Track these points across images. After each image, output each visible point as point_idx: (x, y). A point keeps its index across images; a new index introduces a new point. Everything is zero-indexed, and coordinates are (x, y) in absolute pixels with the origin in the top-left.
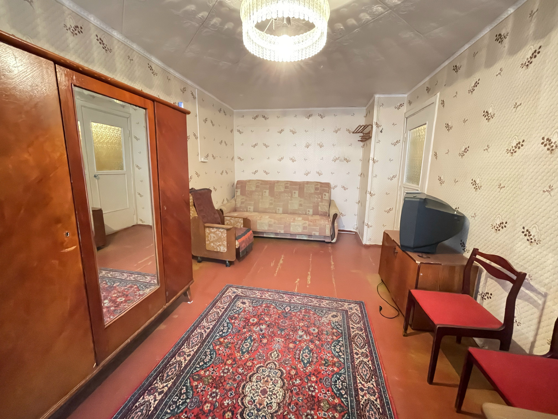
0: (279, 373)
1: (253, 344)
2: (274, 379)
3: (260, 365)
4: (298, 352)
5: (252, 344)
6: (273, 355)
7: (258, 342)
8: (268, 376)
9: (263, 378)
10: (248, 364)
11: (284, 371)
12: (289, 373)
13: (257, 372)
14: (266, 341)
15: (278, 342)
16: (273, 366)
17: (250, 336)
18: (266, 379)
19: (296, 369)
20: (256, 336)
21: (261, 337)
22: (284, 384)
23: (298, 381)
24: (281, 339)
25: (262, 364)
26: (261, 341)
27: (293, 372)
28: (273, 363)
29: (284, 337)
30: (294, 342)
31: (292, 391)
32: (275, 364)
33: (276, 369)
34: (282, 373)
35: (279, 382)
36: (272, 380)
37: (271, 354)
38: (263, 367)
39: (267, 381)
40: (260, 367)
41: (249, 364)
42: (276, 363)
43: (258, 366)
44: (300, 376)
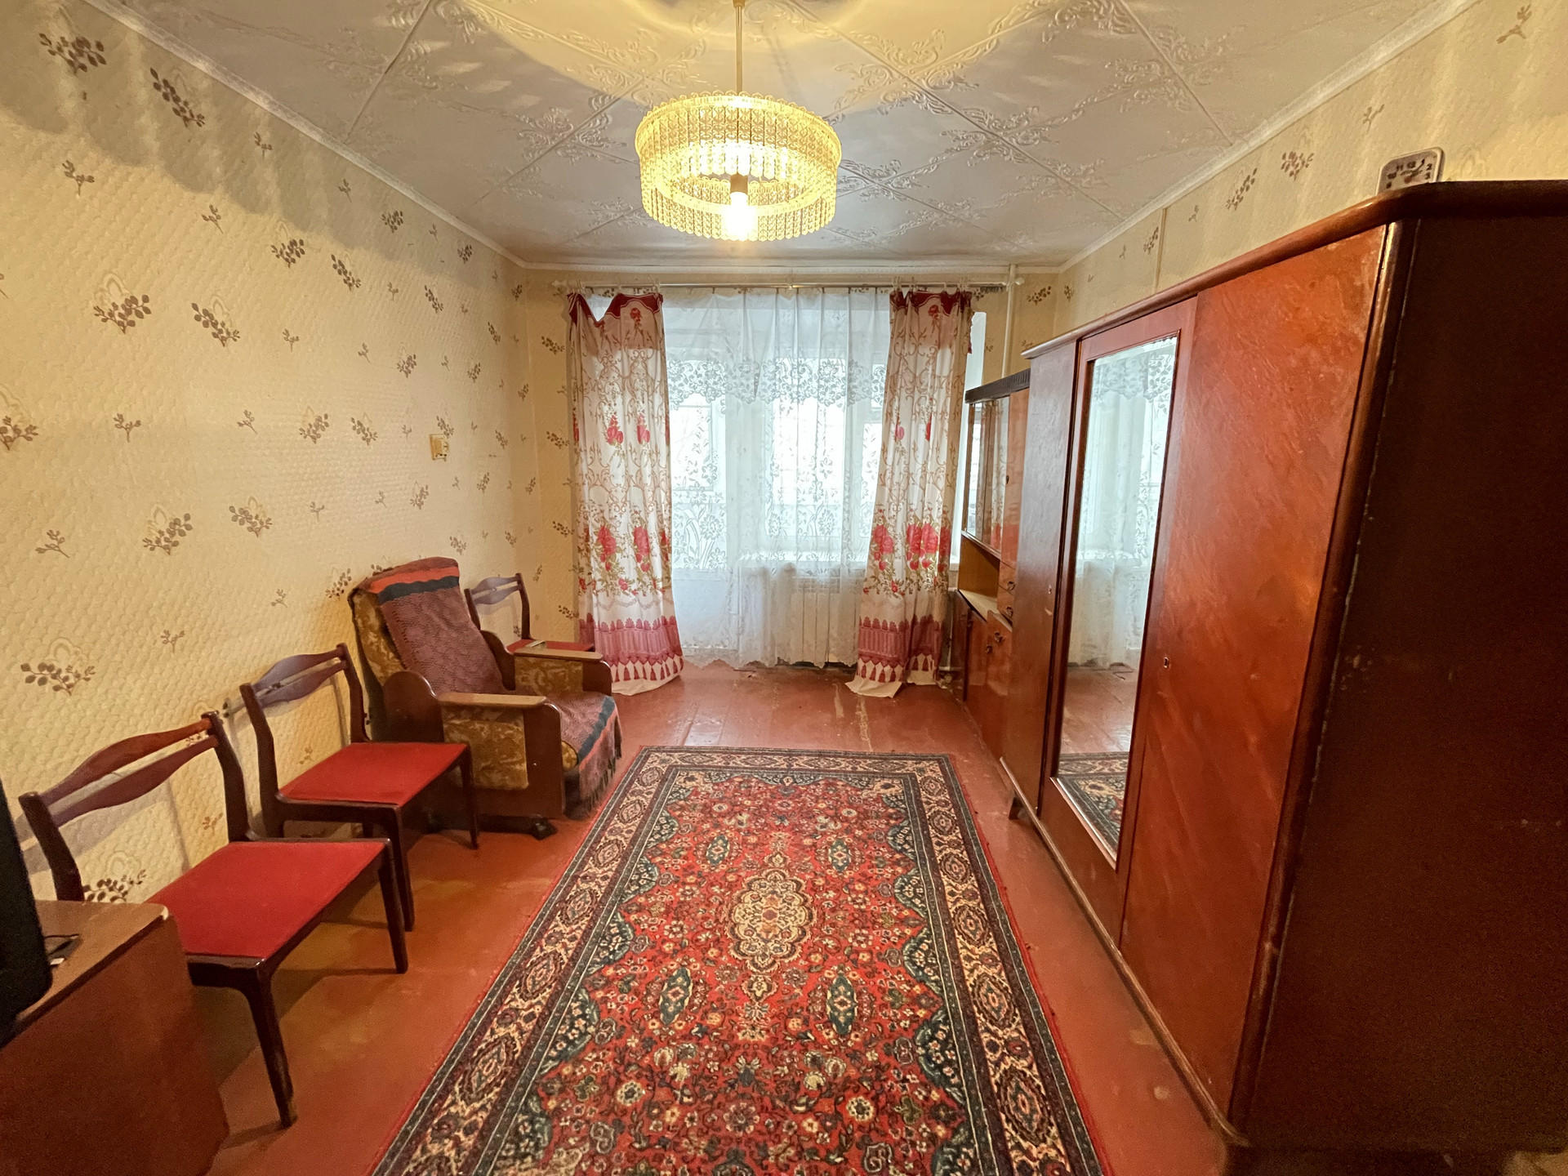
0: (743, 948)
1: (824, 1009)
2: (754, 936)
3: (791, 959)
4: (696, 1001)
5: (829, 1009)
6: (765, 986)
7: (812, 1017)
8: (766, 941)
9: (776, 936)
10: (819, 957)
11: (732, 953)
12: (721, 950)
13: (792, 944)
14: (790, 1026)
15: (753, 1028)
16: (759, 961)
17: (843, 1033)
18: (771, 935)
19: (705, 960)
20: (827, 1037)
21: (809, 1035)
22: (732, 929)
23: (702, 937)
24: (748, 1037)
25: (786, 961)
26: (806, 1022)
27: (713, 953)
28: (759, 968)
29: (737, 1046)
30: (706, 1032)
31: (717, 921)
32: (755, 965)
33: (752, 956)
34: (737, 949)
35: (742, 933)
36: (758, 935)
37: (770, 988)
38: (784, 957)
39: (768, 932)
40: (789, 956)
41: (816, 958)
42: (752, 968)
43: (795, 957)
44: (698, 947)
